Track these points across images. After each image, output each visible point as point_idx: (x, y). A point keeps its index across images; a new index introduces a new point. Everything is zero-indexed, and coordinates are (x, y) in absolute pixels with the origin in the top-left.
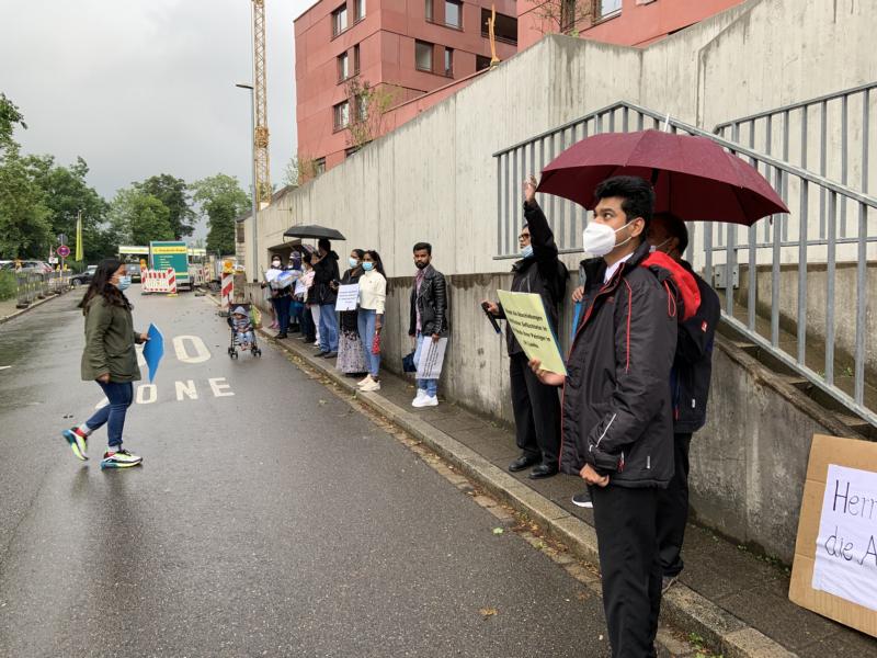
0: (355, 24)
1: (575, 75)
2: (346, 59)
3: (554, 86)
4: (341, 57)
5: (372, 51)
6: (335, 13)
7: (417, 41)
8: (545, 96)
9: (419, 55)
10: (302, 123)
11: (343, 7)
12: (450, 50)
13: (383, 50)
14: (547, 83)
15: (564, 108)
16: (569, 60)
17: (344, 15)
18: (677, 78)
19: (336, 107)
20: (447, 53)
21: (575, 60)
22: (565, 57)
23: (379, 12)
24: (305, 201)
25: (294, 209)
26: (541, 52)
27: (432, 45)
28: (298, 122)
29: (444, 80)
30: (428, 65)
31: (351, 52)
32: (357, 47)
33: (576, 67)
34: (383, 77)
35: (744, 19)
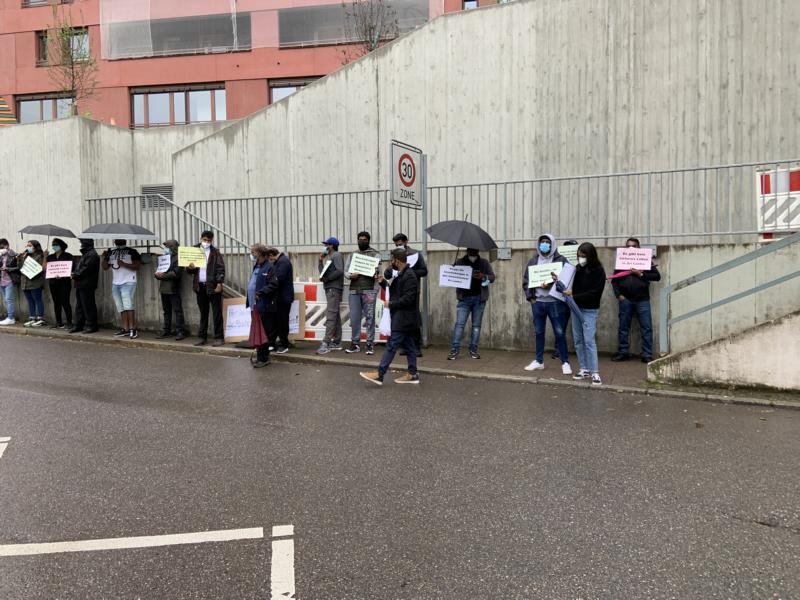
1: (95, 141)
3: (83, 147)
8: (77, 152)
14: (78, 144)
15: (89, 160)
16: (92, 132)
18: (155, 153)
21: (95, 133)
22: (88, 131)
26: (72, 124)
33: (95, 137)
35: (192, 147)
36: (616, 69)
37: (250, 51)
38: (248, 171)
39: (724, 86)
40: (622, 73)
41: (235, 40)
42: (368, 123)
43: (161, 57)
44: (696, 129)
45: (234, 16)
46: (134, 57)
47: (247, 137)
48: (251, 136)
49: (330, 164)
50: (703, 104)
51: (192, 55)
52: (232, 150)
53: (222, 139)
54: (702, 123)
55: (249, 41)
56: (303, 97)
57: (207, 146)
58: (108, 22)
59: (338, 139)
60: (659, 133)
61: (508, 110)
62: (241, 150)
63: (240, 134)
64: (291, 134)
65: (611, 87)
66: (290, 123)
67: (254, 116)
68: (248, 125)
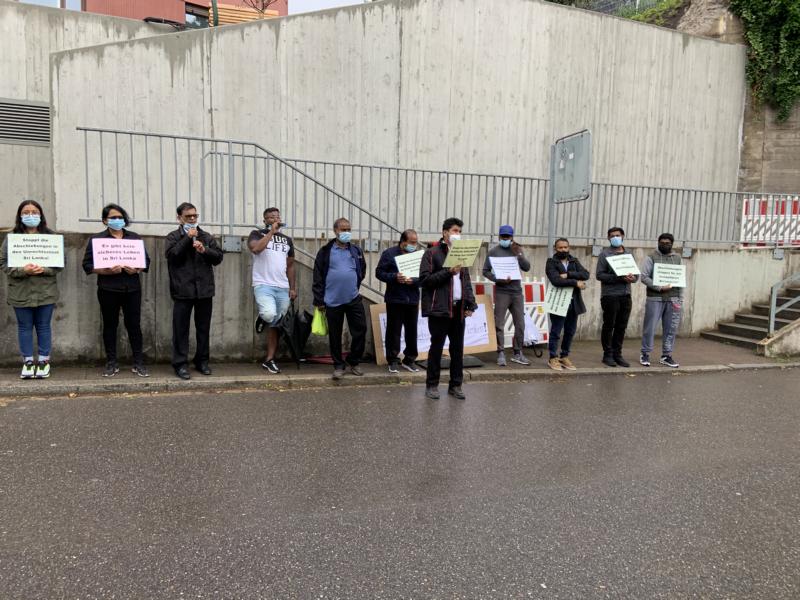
35: (98, 51)
36: (602, 91)
38: (211, 111)
39: (660, 124)
40: (605, 96)
42: (389, 84)
44: (644, 154)
47: (209, 59)
50: (649, 135)
52: (179, 73)
53: (162, 51)
54: (648, 150)
60: (624, 152)
61: (524, 105)
62: (199, 75)
65: (598, 106)
67: (221, 31)
68: (211, 42)
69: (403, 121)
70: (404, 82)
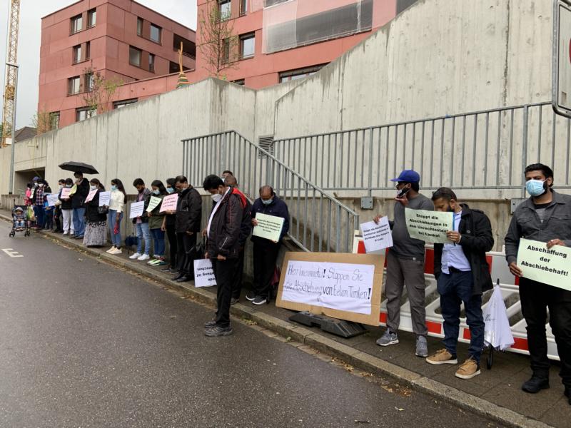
0: (88, 28)
1: (223, 99)
2: (79, 50)
3: (213, 103)
4: (76, 47)
5: (99, 47)
6: (73, 19)
7: (131, 46)
8: (208, 108)
9: (132, 55)
10: (43, 87)
11: (80, 16)
12: (153, 55)
13: (107, 48)
14: (209, 100)
15: (217, 114)
16: (221, 91)
17: (80, 20)
19: (70, 79)
20: (151, 57)
21: (224, 92)
22: (218, 89)
23: (106, 24)
24: (50, 142)
25: (40, 147)
26: (206, 85)
27: (141, 50)
28: (40, 86)
29: (148, 73)
30: (137, 62)
31: (84, 46)
32: (88, 43)
33: (224, 95)
34: (106, 65)
35: (292, 92)
37: (370, 31)
38: (341, 111)
41: (359, 23)
42: (493, 33)
43: (303, 46)
45: (359, 4)
46: (282, 49)
47: (343, 74)
48: (348, 72)
49: (436, 92)
51: (326, 41)
52: (327, 90)
53: (319, 80)
55: (371, 23)
56: (407, 18)
57: (305, 89)
58: (268, 25)
59: (449, 59)
62: (337, 89)
63: (336, 72)
64: (390, 64)
66: (391, 51)
67: (351, 51)
68: (345, 62)
69: (512, 67)
70: (514, 24)
